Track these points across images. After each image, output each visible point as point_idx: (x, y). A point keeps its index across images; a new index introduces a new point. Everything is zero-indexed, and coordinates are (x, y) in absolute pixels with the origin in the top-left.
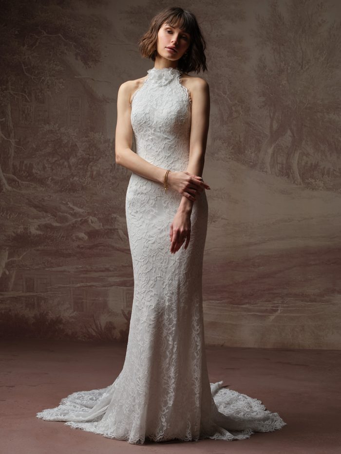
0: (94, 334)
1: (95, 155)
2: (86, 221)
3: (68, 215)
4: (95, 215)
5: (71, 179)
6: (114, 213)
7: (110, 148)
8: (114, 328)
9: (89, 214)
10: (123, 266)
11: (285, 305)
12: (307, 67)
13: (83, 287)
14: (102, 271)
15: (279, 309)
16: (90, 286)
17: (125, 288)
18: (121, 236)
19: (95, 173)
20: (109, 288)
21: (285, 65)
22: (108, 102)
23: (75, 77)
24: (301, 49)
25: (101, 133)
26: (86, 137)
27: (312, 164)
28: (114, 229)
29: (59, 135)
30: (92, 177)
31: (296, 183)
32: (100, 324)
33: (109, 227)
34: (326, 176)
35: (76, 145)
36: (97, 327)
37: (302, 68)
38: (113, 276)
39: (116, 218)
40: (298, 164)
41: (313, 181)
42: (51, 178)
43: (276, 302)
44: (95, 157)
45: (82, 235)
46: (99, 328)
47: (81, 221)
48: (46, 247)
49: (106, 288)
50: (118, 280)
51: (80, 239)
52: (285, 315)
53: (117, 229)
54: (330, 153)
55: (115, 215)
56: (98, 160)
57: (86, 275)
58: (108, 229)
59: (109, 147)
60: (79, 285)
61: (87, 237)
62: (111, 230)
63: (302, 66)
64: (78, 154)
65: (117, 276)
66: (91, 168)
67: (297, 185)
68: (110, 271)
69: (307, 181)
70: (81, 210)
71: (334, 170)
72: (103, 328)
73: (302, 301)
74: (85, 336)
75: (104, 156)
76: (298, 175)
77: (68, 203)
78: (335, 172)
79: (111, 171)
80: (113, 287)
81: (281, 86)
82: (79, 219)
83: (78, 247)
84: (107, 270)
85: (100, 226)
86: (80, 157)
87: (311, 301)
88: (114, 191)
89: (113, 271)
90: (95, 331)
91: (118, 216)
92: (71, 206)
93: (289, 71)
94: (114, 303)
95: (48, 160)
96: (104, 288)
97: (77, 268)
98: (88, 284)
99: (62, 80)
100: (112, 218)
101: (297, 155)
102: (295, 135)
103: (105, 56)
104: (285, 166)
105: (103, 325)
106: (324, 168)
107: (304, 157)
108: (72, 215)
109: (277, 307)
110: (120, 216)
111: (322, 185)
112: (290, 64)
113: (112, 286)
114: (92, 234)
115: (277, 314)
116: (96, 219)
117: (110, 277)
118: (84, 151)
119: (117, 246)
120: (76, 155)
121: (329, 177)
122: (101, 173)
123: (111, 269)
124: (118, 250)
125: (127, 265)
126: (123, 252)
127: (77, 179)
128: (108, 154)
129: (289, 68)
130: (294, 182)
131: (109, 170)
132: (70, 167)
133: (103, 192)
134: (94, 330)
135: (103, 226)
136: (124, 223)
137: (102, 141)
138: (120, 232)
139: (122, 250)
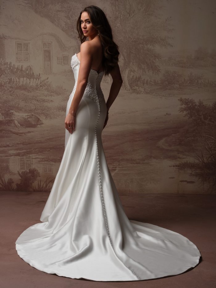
6: (12, 110)
7: (8, 68)
8: (13, 182)
10: (18, 144)
11: (120, 166)
12: (133, 15)
14: (5, 147)
15: (117, 168)
17: (19, 157)
18: (16, 124)
20: (9, 157)
21: (119, 14)
22: (6, 39)
24: (129, 3)
25: (2, 59)
27: (136, 77)
28: (12, 120)
31: (127, 89)
32: (4, 180)
33: (9, 119)
34: (146, 85)
36: (3, 182)
37: (130, 15)
38: (12, 150)
39: (13, 113)
40: (128, 77)
41: (137, 88)
43: (115, 164)
46: (4, 183)
49: (8, 157)
50: (15, 152)
52: (121, 172)
53: (14, 120)
54: (148, 70)
58: (8, 120)
62: (10, 120)
63: (130, 14)
65: (14, 150)
67: (127, 90)
68: (10, 147)
69: (133, 88)
71: (150, 81)
72: (6, 182)
73: (131, 163)
75: (4, 73)
76: (128, 84)
78: (151, 82)
79: (9, 83)
81: (116, 28)
84: (8, 146)
85: (3, 118)
87: (137, 163)
88: (11, 96)
89: (12, 147)
90: (2, 185)
91: (14, 112)
93: (121, 18)
94: (13, 166)
96: (6, 157)
100: (10, 113)
101: (127, 72)
102: (126, 59)
103: (3, 9)
105: (6, 181)
106: (144, 79)
107: (132, 73)
109: (116, 167)
110: (16, 112)
111: (143, 90)
112: (122, 13)
113: (11, 156)
115: (116, 171)
117: (10, 150)
119: (14, 130)
121: (147, 85)
122: (3, 84)
123: (11, 146)
124: (14, 133)
125: (20, 143)
126: (17, 135)
128: (7, 72)
129: (121, 16)
130: (126, 89)
131: (8, 83)
133: (4, 96)
135: (5, 118)
136: (18, 116)
137: (3, 64)
138: (16, 122)
139: (17, 134)
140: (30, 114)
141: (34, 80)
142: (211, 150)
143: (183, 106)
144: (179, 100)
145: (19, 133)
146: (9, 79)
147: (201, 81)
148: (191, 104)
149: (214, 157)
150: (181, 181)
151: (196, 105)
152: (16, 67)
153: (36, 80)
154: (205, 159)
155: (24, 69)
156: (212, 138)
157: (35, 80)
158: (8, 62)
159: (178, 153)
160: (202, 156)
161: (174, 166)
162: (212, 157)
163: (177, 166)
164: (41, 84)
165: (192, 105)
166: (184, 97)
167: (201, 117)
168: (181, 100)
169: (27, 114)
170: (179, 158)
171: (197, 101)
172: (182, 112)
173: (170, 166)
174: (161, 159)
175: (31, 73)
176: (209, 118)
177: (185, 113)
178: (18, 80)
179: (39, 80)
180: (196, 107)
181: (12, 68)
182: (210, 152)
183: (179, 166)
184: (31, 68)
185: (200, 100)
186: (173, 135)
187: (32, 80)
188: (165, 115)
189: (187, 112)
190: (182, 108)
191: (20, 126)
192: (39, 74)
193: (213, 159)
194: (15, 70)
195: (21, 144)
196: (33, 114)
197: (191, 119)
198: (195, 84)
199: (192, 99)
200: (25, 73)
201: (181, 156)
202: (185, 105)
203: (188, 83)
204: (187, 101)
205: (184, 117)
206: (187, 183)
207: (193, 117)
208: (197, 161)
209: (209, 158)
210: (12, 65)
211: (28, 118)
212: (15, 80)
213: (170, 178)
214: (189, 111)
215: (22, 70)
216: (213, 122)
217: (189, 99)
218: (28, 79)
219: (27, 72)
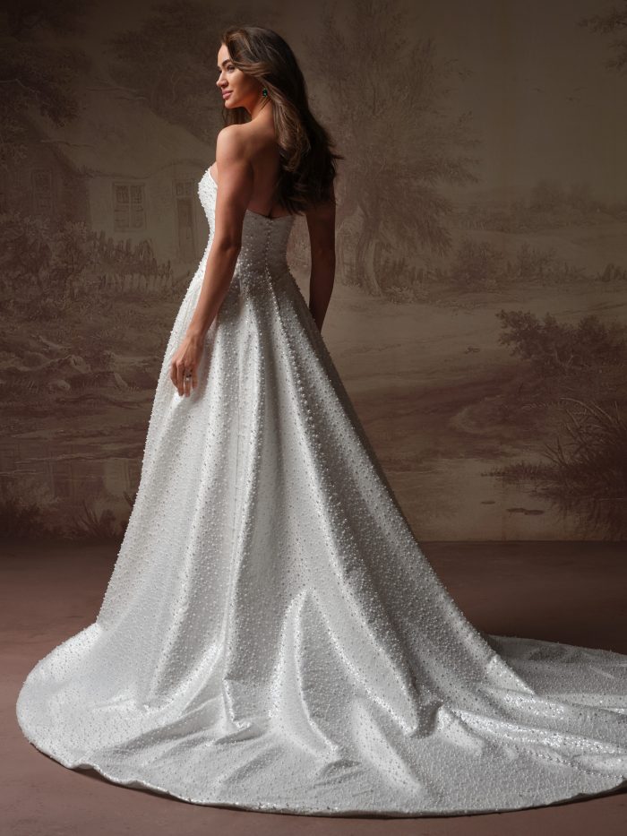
0: (86, 528)
1: (76, 263)
2: (67, 363)
3: (40, 354)
4: (79, 353)
5: (42, 302)
6: (107, 348)
7: (96, 250)
8: (114, 519)
9: (70, 352)
10: (122, 428)
12: (381, 110)
13: (68, 460)
14: (93, 436)
16: (77, 458)
17: (127, 460)
18: (119, 382)
19: (76, 291)
20: (105, 460)
21: (349, 109)
22: (91, 176)
23: (43, 141)
24: (372, 83)
25: (82, 223)
26: (61, 231)
27: (395, 262)
28: (109, 373)
29: (22, 229)
30: (72, 296)
31: (373, 293)
32: (94, 515)
33: (103, 370)
34: (418, 282)
35: (47, 246)
36: (90, 519)
37: (374, 112)
38: (110, 443)
39: (110, 356)
40: (374, 264)
41: (398, 289)
42: (12, 301)
44: (75, 266)
45: (62, 383)
46: (94, 520)
47: (59, 362)
48: (10, 404)
49: (101, 461)
50: (116, 448)
51: (59, 389)
53: (113, 373)
54: (422, 243)
55: (108, 352)
56: (80, 271)
57: (71, 443)
58: (100, 373)
59: (95, 247)
60: (60, 458)
61: (69, 386)
62: (103, 373)
63: (374, 110)
64: (52, 263)
65: (114, 443)
66: (71, 284)
67: (374, 296)
68: (104, 435)
69: (389, 290)
70: (57, 347)
71: (429, 273)
72: (98, 520)
74: (74, 533)
75: (89, 263)
76: (375, 282)
77: (40, 337)
78: (429, 276)
79: (100, 288)
80: (112, 458)
82: (57, 360)
83: (57, 401)
84: (100, 434)
85: (87, 368)
86: (54, 267)
87: (403, 469)
88: (105, 316)
89: (109, 435)
90: (88, 525)
91: (112, 353)
92: (44, 341)
93: (355, 118)
94: (113, 482)
95: (7, 274)
96: (97, 461)
97: (57, 433)
98: (75, 456)
99: (22, 146)
100: (104, 357)
101: (372, 248)
104: (354, 268)
105: (99, 516)
106: (414, 269)
107: (384, 251)
108: (46, 354)
110: (117, 353)
111: (411, 295)
113: (108, 457)
114: (77, 381)
116: (82, 360)
117: (105, 443)
118: (59, 256)
119: (113, 397)
120: (48, 266)
121: (421, 283)
122: (86, 291)
123: (107, 433)
124: (114, 404)
125: (127, 426)
126: (121, 406)
127: (51, 300)
128: (94, 261)
130: (370, 292)
131: (97, 286)
132: (39, 283)
133: (89, 318)
134: (85, 522)
135: (92, 369)
136: (123, 363)
137: (85, 237)
138: (118, 377)
139: (120, 404)
140: (150, 357)
141: (156, 278)
142: (580, 434)
143: (509, 330)
144: (497, 315)
145: (125, 403)
146: (100, 278)
147: (549, 270)
148: (527, 325)
149: (587, 449)
150: (509, 510)
151: (539, 327)
152: (115, 244)
153: (162, 277)
154: (565, 456)
155: (133, 250)
156: (581, 403)
157: (159, 278)
158: (96, 234)
159: (501, 444)
160: (560, 448)
161: (492, 474)
162: (583, 450)
163: (499, 474)
164: (175, 289)
165: (530, 326)
166: (509, 308)
167: (552, 355)
168: (503, 317)
169: (141, 359)
170: (504, 454)
171: (540, 317)
172: (506, 344)
173: (482, 475)
174: (462, 457)
175: (148, 261)
176: (572, 356)
177: (513, 345)
178: (120, 281)
179: (168, 277)
180: (540, 332)
181: (105, 248)
182: (578, 438)
183: (504, 473)
184: (148, 247)
185: (548, 314)
186: (486, 399)
187: (152, 278)
188: (466, 353)
189: (519, 343)
190: (506, 334)
191: (126, 385)
192: (169, 262)
193: (586, 456)
194: (114, 252)
195: (129, 428)
196: (156, 357)
197: (528, 360)
198: (535, 277)
199: (529, 313)
200: (134, 263)
201: (507, 449)
202: (513, 327)
203: (519, 274)
204: (517, 318)
205: (512, 355)
206: (526, 514)
207: (533, 356)
208: (546, 461)
209: (576, 453)
210: (107, 238)
211: (145, 367)
212: (113, 279)
213: (483, 503)
214: (523, 341)
215: (128, 254)
216: (582, 366)
217: (521, 312)
218: (143, 277)
219: (141, 258)
